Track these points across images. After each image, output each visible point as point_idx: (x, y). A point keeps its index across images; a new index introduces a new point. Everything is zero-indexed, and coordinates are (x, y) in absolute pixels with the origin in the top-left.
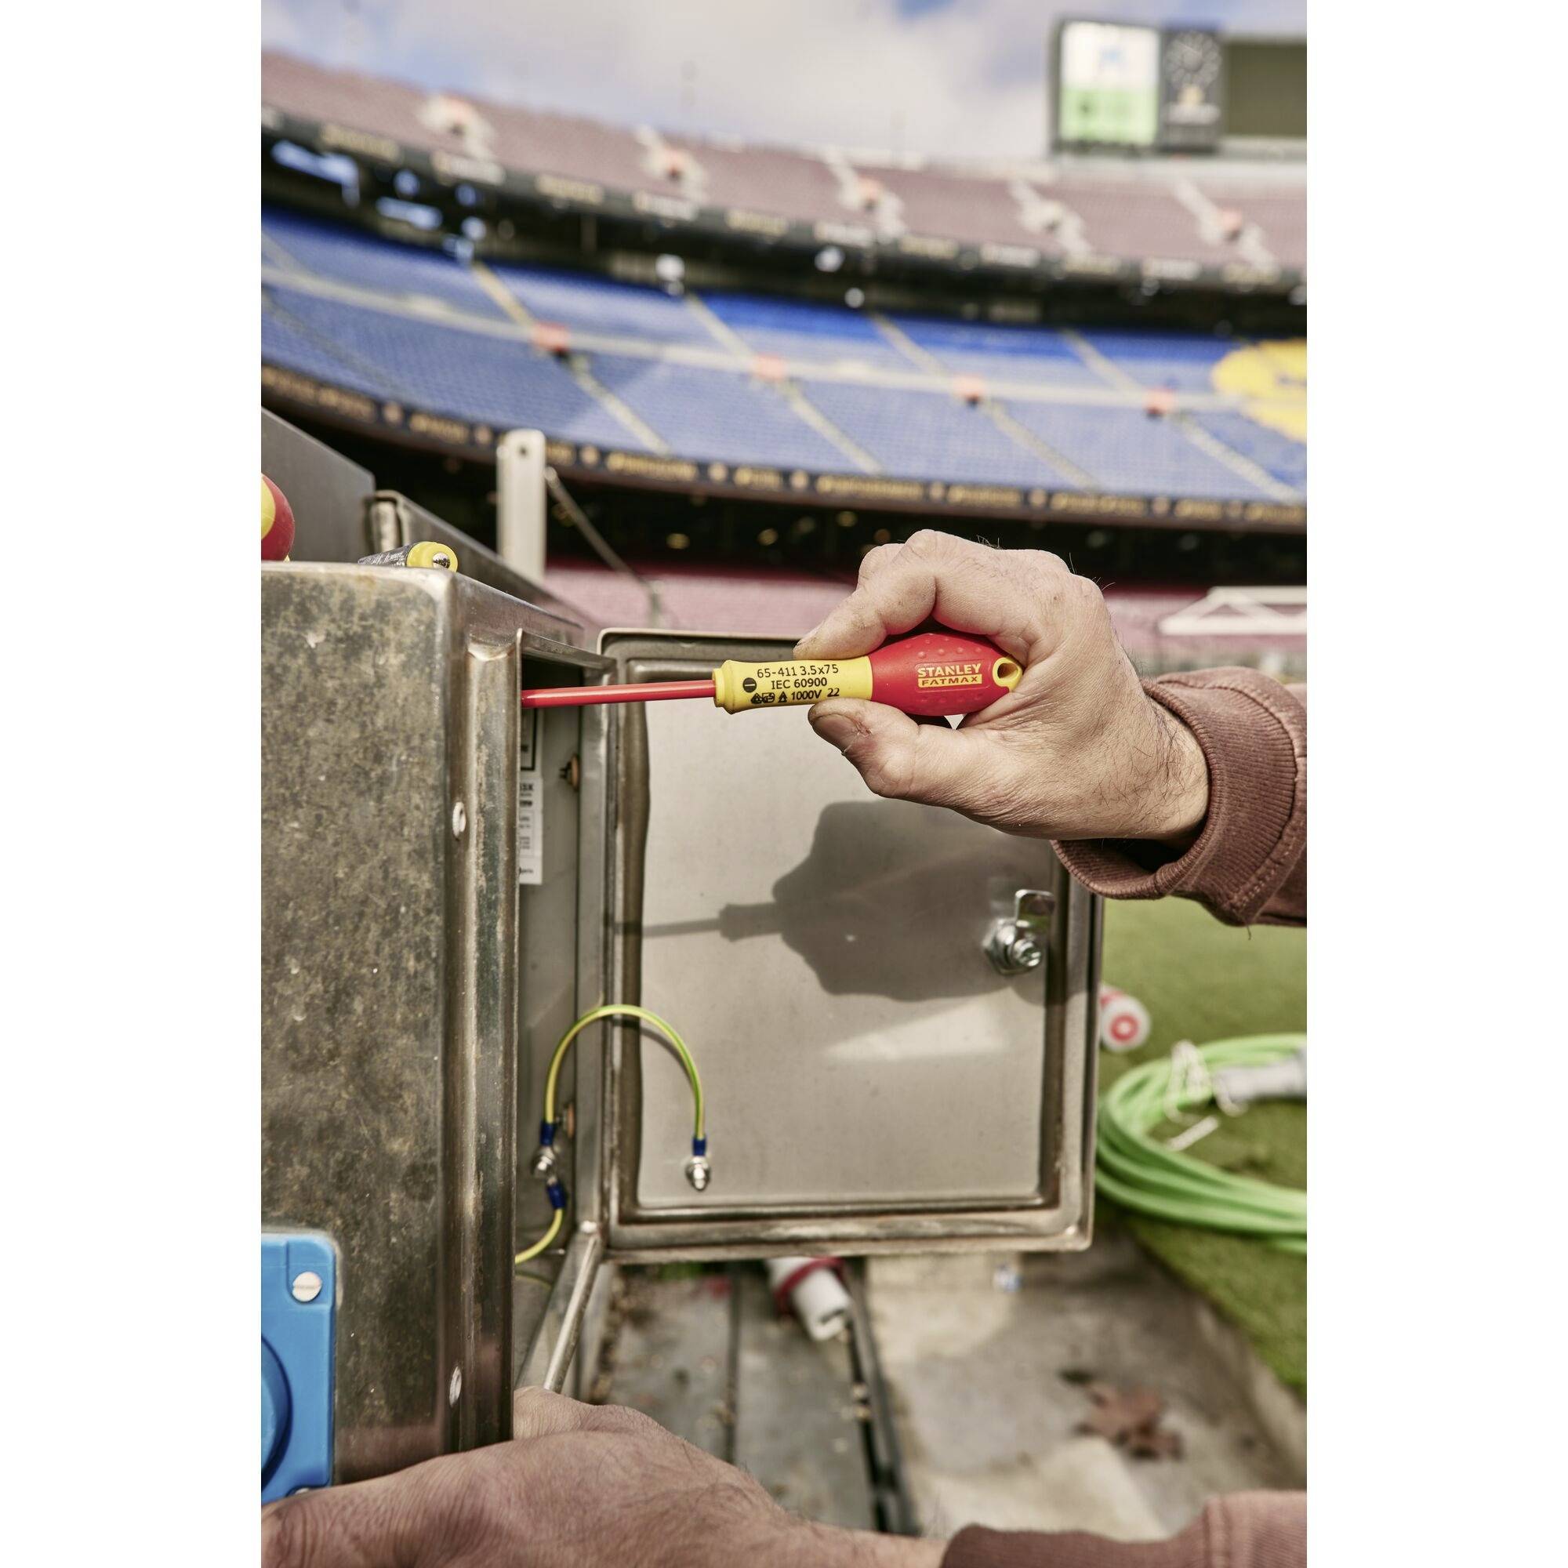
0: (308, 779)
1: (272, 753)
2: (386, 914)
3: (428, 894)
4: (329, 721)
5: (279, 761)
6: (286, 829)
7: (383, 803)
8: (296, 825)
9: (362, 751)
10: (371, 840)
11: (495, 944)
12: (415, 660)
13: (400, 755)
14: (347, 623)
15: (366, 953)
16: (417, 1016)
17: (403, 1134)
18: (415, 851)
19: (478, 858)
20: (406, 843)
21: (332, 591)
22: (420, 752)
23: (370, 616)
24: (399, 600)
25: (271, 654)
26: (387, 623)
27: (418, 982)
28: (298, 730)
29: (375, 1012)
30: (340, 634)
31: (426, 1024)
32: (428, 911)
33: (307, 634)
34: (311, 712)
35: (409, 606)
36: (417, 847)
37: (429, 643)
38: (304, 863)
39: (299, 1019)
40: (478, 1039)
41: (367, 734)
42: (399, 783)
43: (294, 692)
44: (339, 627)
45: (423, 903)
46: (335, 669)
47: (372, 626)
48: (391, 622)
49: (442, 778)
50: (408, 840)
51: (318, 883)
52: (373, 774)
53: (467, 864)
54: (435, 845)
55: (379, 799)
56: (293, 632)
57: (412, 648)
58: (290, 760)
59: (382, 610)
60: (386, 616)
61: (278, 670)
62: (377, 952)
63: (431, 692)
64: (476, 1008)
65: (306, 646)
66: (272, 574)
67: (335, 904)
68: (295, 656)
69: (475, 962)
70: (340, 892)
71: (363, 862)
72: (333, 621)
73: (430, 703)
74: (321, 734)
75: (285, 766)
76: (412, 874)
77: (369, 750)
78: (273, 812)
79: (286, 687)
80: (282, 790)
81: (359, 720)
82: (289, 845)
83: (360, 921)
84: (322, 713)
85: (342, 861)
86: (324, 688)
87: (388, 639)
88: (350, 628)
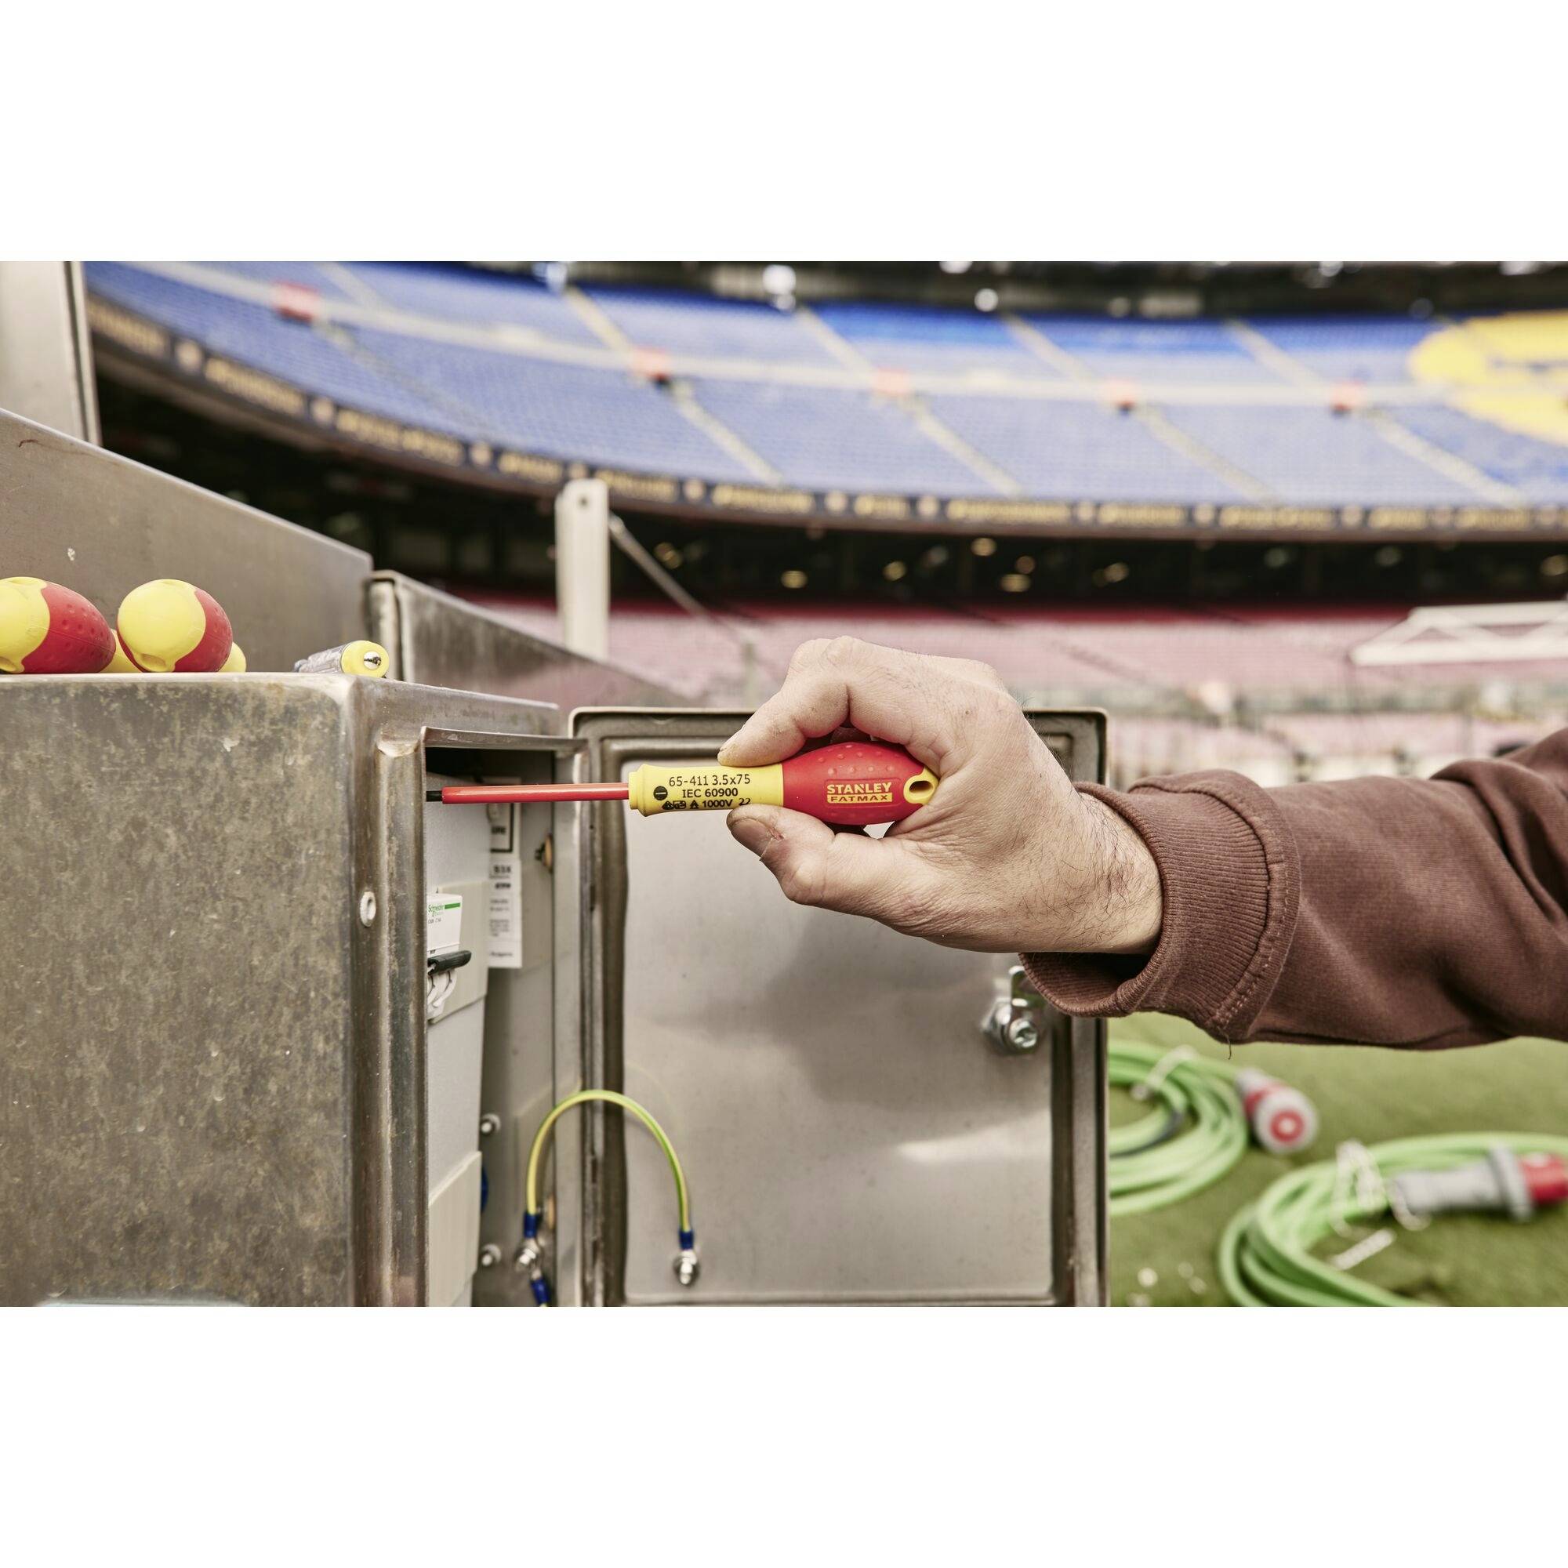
0: (226, 873)
1: (192, 850)
2: (297, 999)
3: (336, 979)
4: (243, 819)
5: (199, 857)
6: (206, 921)
7: (292, 895)
8: (215, 916)
9: (273, 846)
10: (283, 930)
11: (407, 1026)
12: (320, 760)
13: (309, 849)
14: (259, 727)
15: (279, 1036)
16: (326, 1095)
17: (314, 1210)
18: (323, 938)
19: (391, 944)
20: (315, 931)
21: (245, 699)
22: (326, 845)
23: (279, 720)
24: (305, 705)
25: (191, 759)
26: (295, 727)
27: (328, 1062)
28: (216, 828)
29: (286, 1092)
30: (253, 738)
31: (335, 1102)
32: (336, 996)
33: (223, 739)
34: (228, 811)
35: (315, 711)
36: (324, 935)
37: (333, 744)
38: (222, 952)
39: (219, 1099)
40: (393, 1118)
41: (278, 831)
42: (307, 876)
43: (212, 794)
44: (252, 732)
45: (331, 987)
46: (248, 771)
47: (281, 730)
48: (298, 725)
49: (347, 869)
50: (317, 929)
51: (235, 970)
52: (284, 868)
53: (380, 950)
54: (341, 932)
55: (290, 891)
56: (211, 738)
57: (317, 749)
58: (209, 856)
59: (290, 715)
60: (294, 720)
61: (198, 773)
62: (289, 1035)
63: (335, 790)
64: (391, 1088)
65: (222, 750)
66: (191, 685)
67: (250, 990)
68: (213, 760)
69: (390, 1043)
70: (255, 978)
71: (275, 950)
72: (247, 726)
73: (334, 800)
74: (236, 831)
75: (205, 861)
76: (321, 960)
77: (280, 845)
78: (194, 905)
79: (205, 788)
80: (202, 884)
81: (271, 817)
82: (209, 936)
83: (274, 1006)
84: (236, 812)
85: (257, 950)
86: (239, 789)
87: (296, 741)
88: (262, 732)
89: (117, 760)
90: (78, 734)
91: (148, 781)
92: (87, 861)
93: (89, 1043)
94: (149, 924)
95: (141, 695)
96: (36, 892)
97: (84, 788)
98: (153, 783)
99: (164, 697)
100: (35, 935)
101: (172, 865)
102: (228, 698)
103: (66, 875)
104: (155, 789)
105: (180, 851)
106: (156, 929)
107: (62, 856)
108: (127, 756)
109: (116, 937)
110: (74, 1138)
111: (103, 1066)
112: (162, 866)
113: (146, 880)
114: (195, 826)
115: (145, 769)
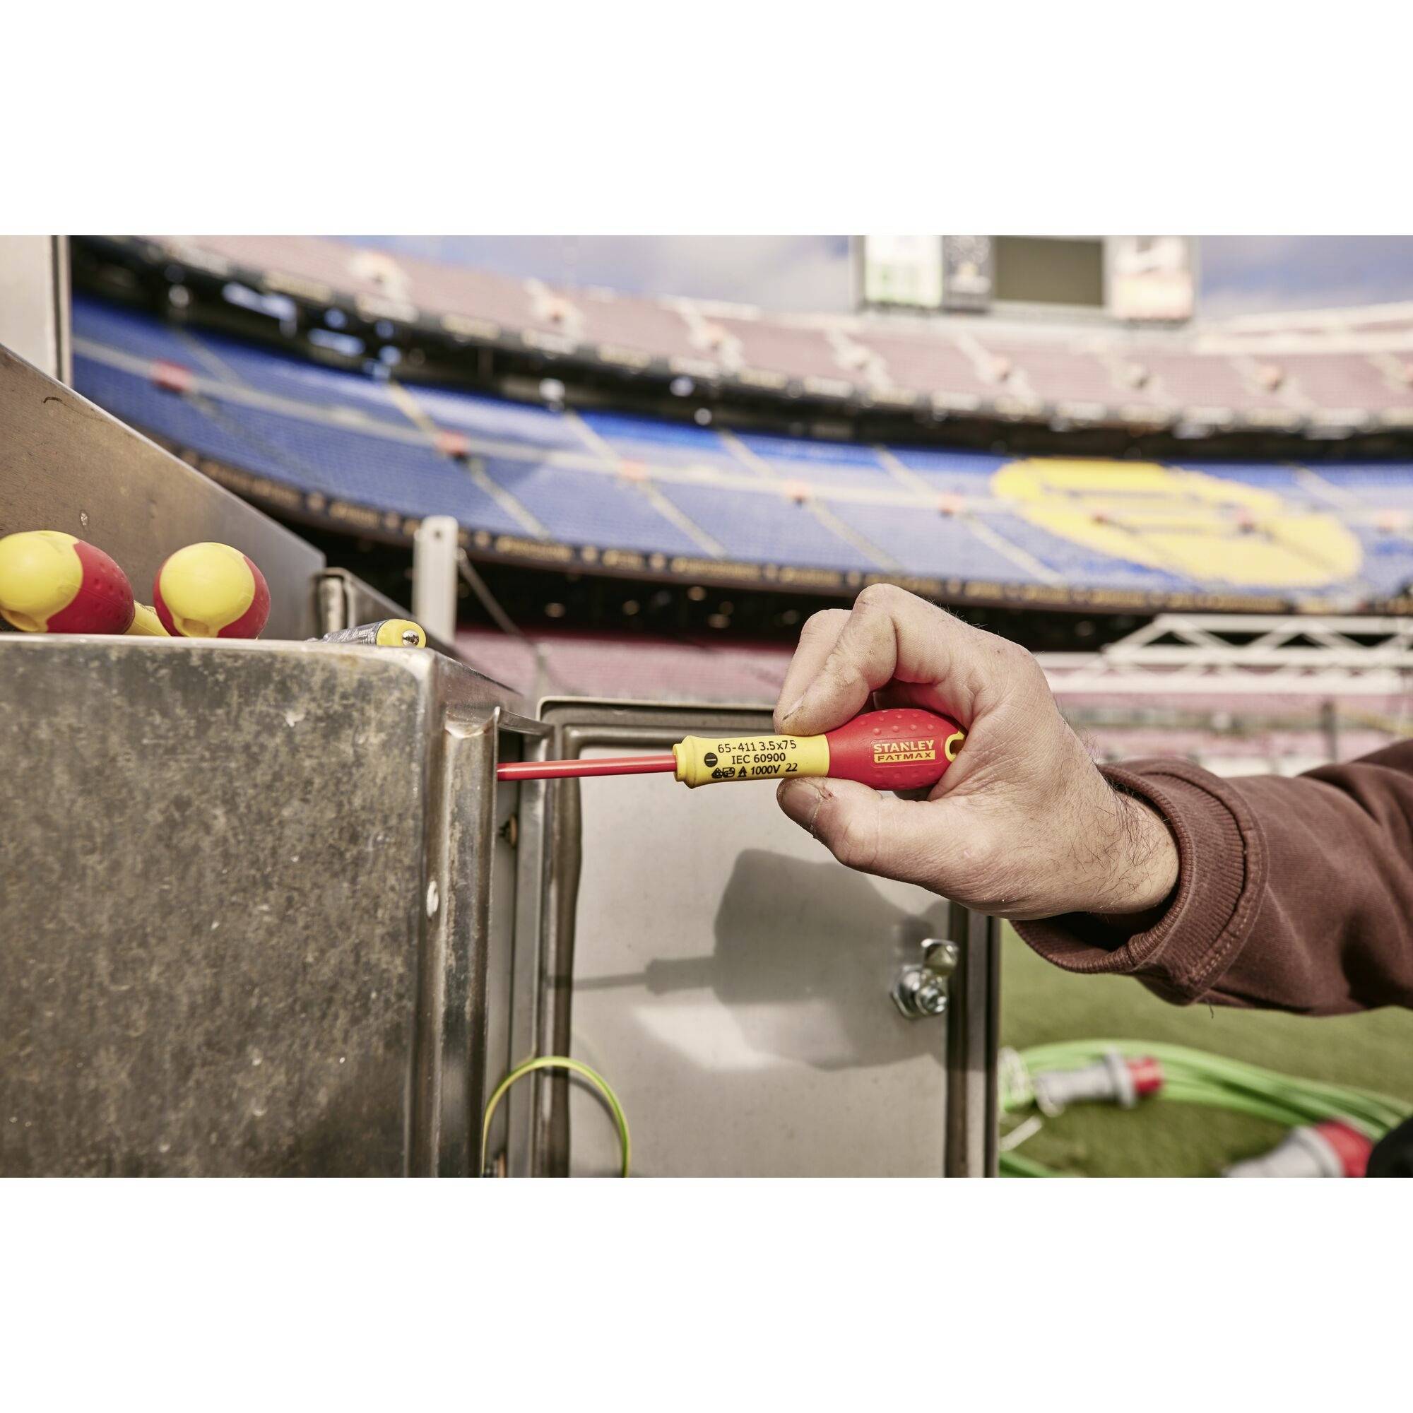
0: (280, 860)
1: (244, 833)
2: (356, 1000)
3: (401, 978)
4: (305, 800)
5: (251, 841)
6: (255, 912)
7: (357, 884)
9: (337, 831)
10: (343, 923)
12: (395, 739)
13: (377, 835)
14: (328, 701)
15: (333, 1041)
16: (384, 1109)
18: (388, 934)
19: (448, 937)
20: (380, 926)
21: (314, 670)
22: (398, 832)
23: (351, 695)
24: (381, 680)
25: (249, 733)
26: (369, 702)
27: (387, 1072)
28: (273, 810)
29: (340, 1105)
30: (320, 712)
32: (400, 997)
33: (285, 712)
34: (288, 792)
35: (392, 685)
36: (390, 929)
37: (411, 720)
38: (273, 947)
39: (259, 1113)
41: (341, 815)
42: (374, 863)
43: (270, 772)
44: (319, 706)
45: (395, 988)
46: (313, 748)
47: (353, 705)
48: (373, 701)
49: (419, 858)
50: (382, 923)
51: (285, 968)
52: (348, 855)
54: (409, 928)
55: (353, 881)
56: (272, 711)
57: (392, 727)
58: (263, 840)
59: (363, 690)
60: (368, 695)
61: (255, 749)
62: (345, 1040)
63: (411, 772)
65: (284, 725)
66: (253, 653)
67: (303, 990)
68: (273, 735)
70: (309, 977)
71: (333, 945)
72: (314, 700)
73: (409, 783)
74: (296, 814)
75: (257, 846)
76: (385, 958)
77: (345, 830)
78: (242, 894)
79: (263, 766)
80: (253, 872)
81: (336, 799)
82: (257, 929)
83: (328, 1007)
84: (298, 792)
85: (312, 946)
86: (302, 768)
87: (369, 718)
88: (331, 707)
89: (162, 731)
90: (118, 701)
91: (196, 756)
92: (119, 843)
93: (107, 1050)
94: (188, 916)
95: (195, 661)
96: (54, 877)
97: (121, 762)
98: (202, 759)
99: (222, 665)
100: (51, 926)
101: (220, 849)
102: (294, 668)
103: (92, 860)
104: (205, 765)
105: (230, 834)
106: (195, 921)
107: (90, 836)
108: (175, 728)
109: (149, 930)
110: (83, 1160)
111: (123, 1076)
112: (208, 850)
113: (187, 867)
114: (249, 807)
115: (194, 742)
